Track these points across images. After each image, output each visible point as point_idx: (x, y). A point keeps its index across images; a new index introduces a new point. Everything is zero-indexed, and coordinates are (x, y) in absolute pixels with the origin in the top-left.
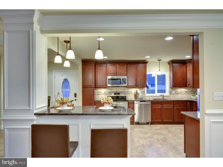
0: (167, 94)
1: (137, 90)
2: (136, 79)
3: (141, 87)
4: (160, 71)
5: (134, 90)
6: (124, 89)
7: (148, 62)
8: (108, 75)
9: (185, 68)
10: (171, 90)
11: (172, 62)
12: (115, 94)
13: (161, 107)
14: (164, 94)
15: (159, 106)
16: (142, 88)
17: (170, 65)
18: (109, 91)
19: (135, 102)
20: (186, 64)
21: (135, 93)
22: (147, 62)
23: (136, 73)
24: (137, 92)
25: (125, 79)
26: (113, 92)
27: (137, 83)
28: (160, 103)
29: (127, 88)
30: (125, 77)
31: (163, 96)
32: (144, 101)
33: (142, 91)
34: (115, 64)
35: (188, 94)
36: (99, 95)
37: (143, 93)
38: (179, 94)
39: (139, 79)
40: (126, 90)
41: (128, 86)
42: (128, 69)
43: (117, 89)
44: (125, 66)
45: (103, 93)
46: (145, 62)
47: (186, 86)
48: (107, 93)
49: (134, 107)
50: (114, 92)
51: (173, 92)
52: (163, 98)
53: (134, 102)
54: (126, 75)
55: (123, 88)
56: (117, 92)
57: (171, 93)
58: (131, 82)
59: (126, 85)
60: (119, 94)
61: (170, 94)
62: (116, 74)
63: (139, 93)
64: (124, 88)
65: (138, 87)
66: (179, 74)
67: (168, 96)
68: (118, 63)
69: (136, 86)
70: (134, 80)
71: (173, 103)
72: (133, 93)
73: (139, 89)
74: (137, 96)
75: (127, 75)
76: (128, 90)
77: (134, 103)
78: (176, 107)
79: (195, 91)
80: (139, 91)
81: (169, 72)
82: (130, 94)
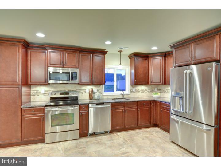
0: (127, 92)
1: (92, 89)
2: (92, 73)
3: (97, 84)
4: (120, 64)
5: (88, 88)
6: (76, 87)
7: (107, 52)
8: (49, 66)
9: (147, 63)
10: (131, 88)
11: (134, 54)
12: (61, 94)
13: (123, 110)
14: (124, 92)
15: (121, 109)
16: (99, 85)
17: (130, 59)
18: (52, 89)
19: (90, 105)
20: (149, 58)
21: (89, 91)
22: (105, 53)
23: (91, 66)
24: (92, 91)
25: (76, 73)
26: (58, 91)
27: (92, 79)
28: (121, 105)
29: (79, 86)
30: (77, 70)
31: (123, 95)
32: (103, 104)
33: (99, 89)
34: (61, 51)
35: (148, 92)
36: (36, 96)
37: (100, 91)
38: (139, 92)
39: (95, 74)
40: (78, 88)
41: (80, 83)
42: (80, 60)
43: (64, 87)
44: (76, 55)
45: (43, 92)
46: (103, 52)
47: (148, 83)
48: (48, 92)
49: (88, 112)
50: (61, 91)
51: (134, 90)
52: (124, 97)
53: (88, 105)
54: (77, 67)
55: (73, 85)
56: (64, 90)
57: (131, 90)
58: (85, 78)
59: (77, 81)
60: (67, 93)
61: (130, 93)
62: (63, 65)
63: (95, 92)
64: (76, 85)
65: (94, 84)
66: (141, 70)
67: (129, 95)
68: (65, 49)
69: (91, 83)
70: (89, 75)
71: (136, 104)
72: (88, 91)
73: (95, 86)
74: (93, 95)
75: (79, 68)
76: (81, 87)
77: (87, 107)
78: (139, 108)
79: (154, 88)
80: (95, 89)
81: (129, 67)
82: (83, 93)
